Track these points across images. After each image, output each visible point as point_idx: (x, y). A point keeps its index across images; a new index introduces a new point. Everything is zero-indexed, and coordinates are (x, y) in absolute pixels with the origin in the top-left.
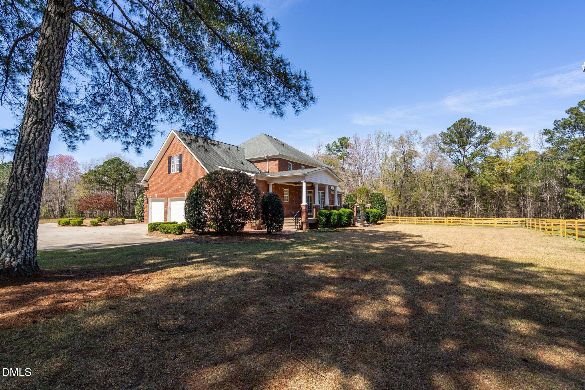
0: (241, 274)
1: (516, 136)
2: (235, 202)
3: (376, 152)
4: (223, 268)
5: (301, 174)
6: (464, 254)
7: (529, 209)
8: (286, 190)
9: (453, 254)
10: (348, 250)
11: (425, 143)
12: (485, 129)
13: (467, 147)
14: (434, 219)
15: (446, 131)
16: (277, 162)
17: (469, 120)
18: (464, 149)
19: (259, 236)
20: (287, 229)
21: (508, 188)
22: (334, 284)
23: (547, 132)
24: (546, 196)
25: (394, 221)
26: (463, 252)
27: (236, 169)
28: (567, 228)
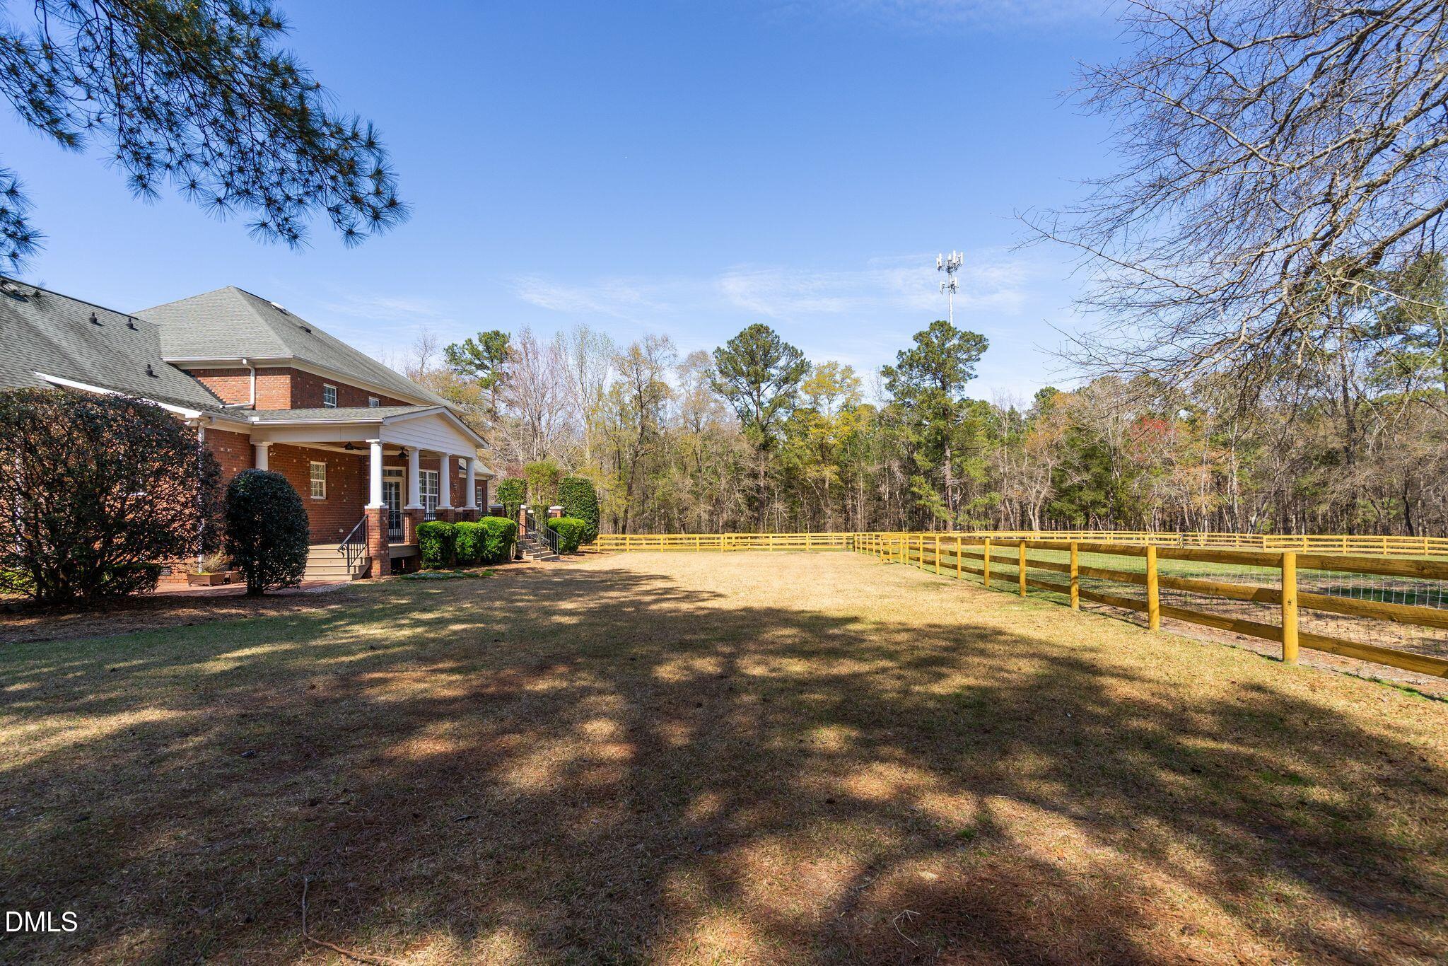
0: (133, 730)
1: (843, 372)
2: (115, 499)
3: (576, 377)
4: (51, 723)
5: (366, 419)
6: (748, 610)
7: (861, 517)
8: (318, 466)
9: (729, 612)
10: (499, 622)
11: (683, 369)
12: (794, 353)
13: (763, 386)
14: (700, 539)
15: (725, 347)
16: (286, 380)
17: (767, 329)
18: (758, 389)
19: (217, 606)
20: (320, 578)
21: (829, 473)
22: (453, 716)
23: (887, 372)
24: (884, 489)
25: (617, 544)
26: (749, 604)
27: (121, 390)
28: (910, 548)
